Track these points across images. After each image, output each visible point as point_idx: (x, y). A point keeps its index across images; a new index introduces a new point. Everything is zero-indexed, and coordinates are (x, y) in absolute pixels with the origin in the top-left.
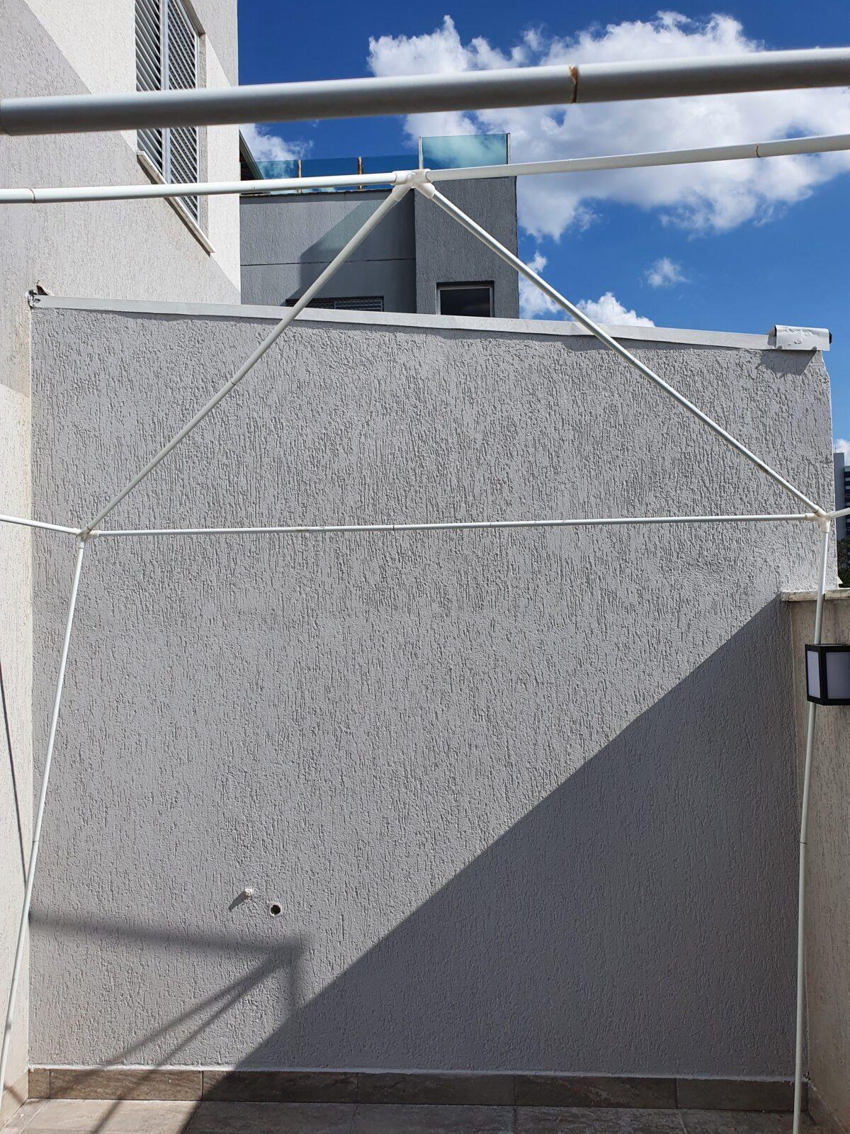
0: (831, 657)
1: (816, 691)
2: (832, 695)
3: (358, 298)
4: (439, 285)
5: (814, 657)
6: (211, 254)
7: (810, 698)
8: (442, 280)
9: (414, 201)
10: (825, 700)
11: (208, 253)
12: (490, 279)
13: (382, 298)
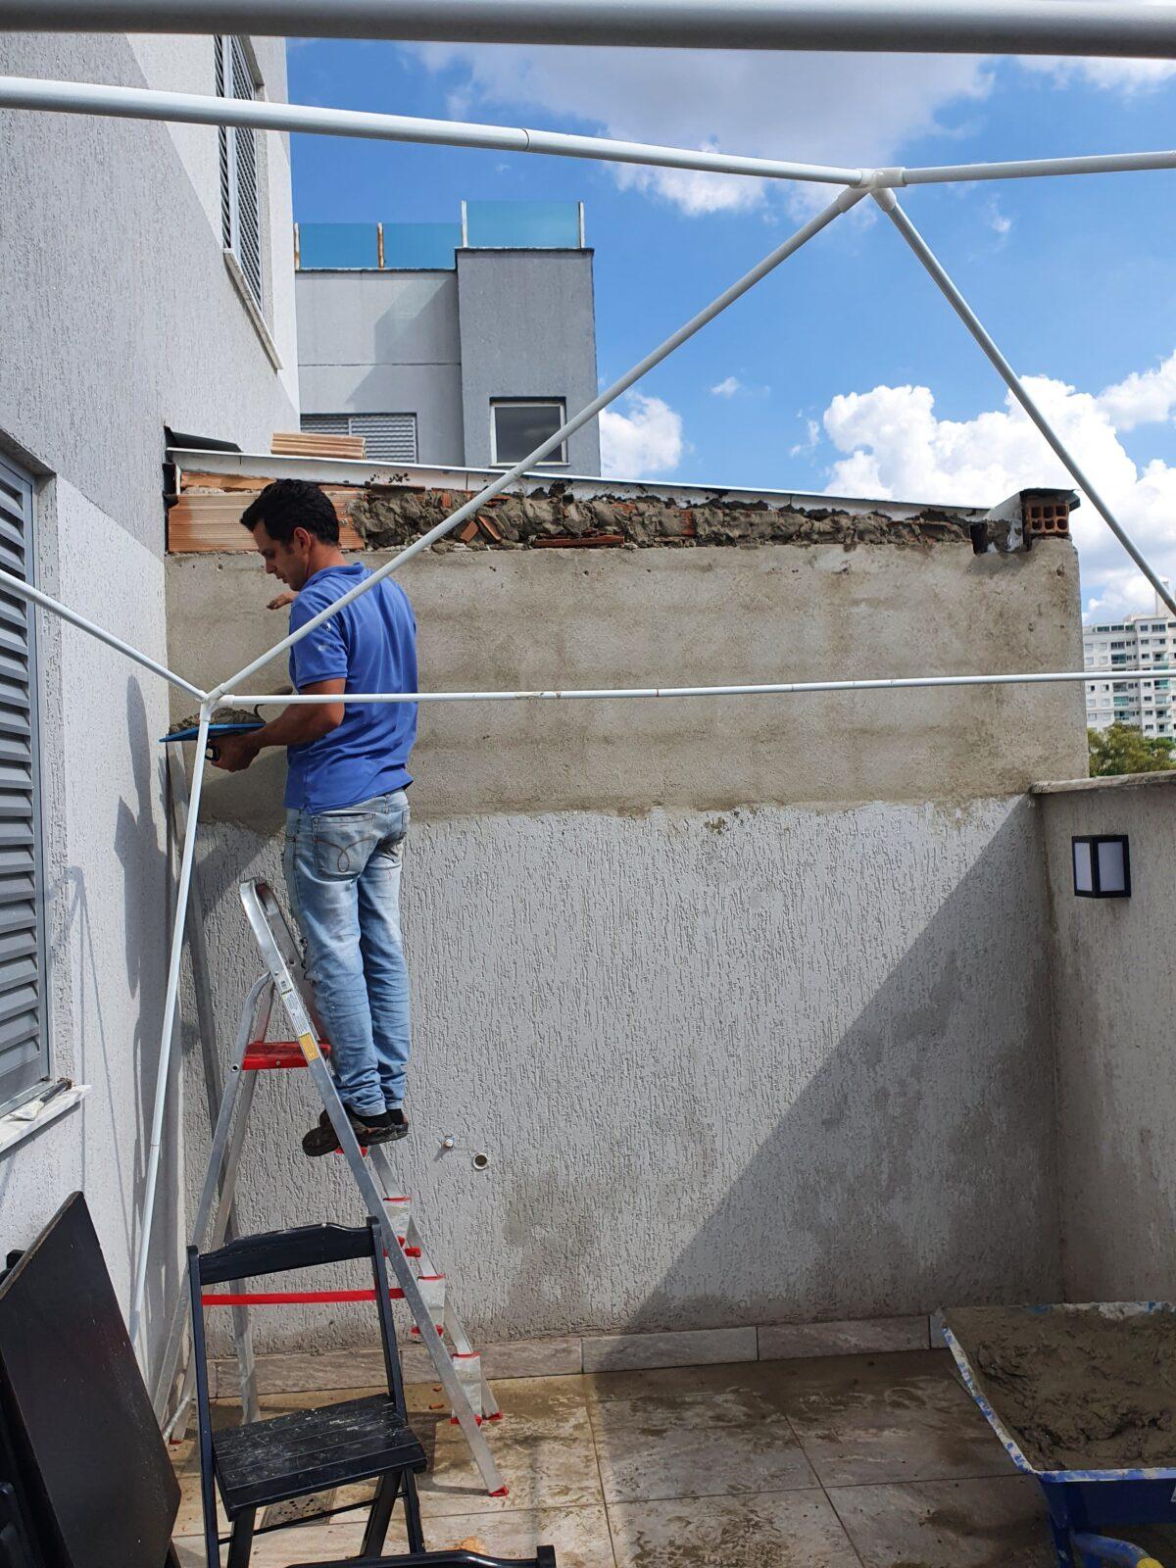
0: (1102, 847)
1: (1086, 884)
2: (1104, 887)
3: (381, 414)
4: (493, 400)
5: (1083, 850)
6: (279, 371)
7: (1079, 893)
8: (497, 395)
9: (458, 287)
10: (1097, 892)
11: (275, 370)
12: (560, 395)
13: (414, 415)
